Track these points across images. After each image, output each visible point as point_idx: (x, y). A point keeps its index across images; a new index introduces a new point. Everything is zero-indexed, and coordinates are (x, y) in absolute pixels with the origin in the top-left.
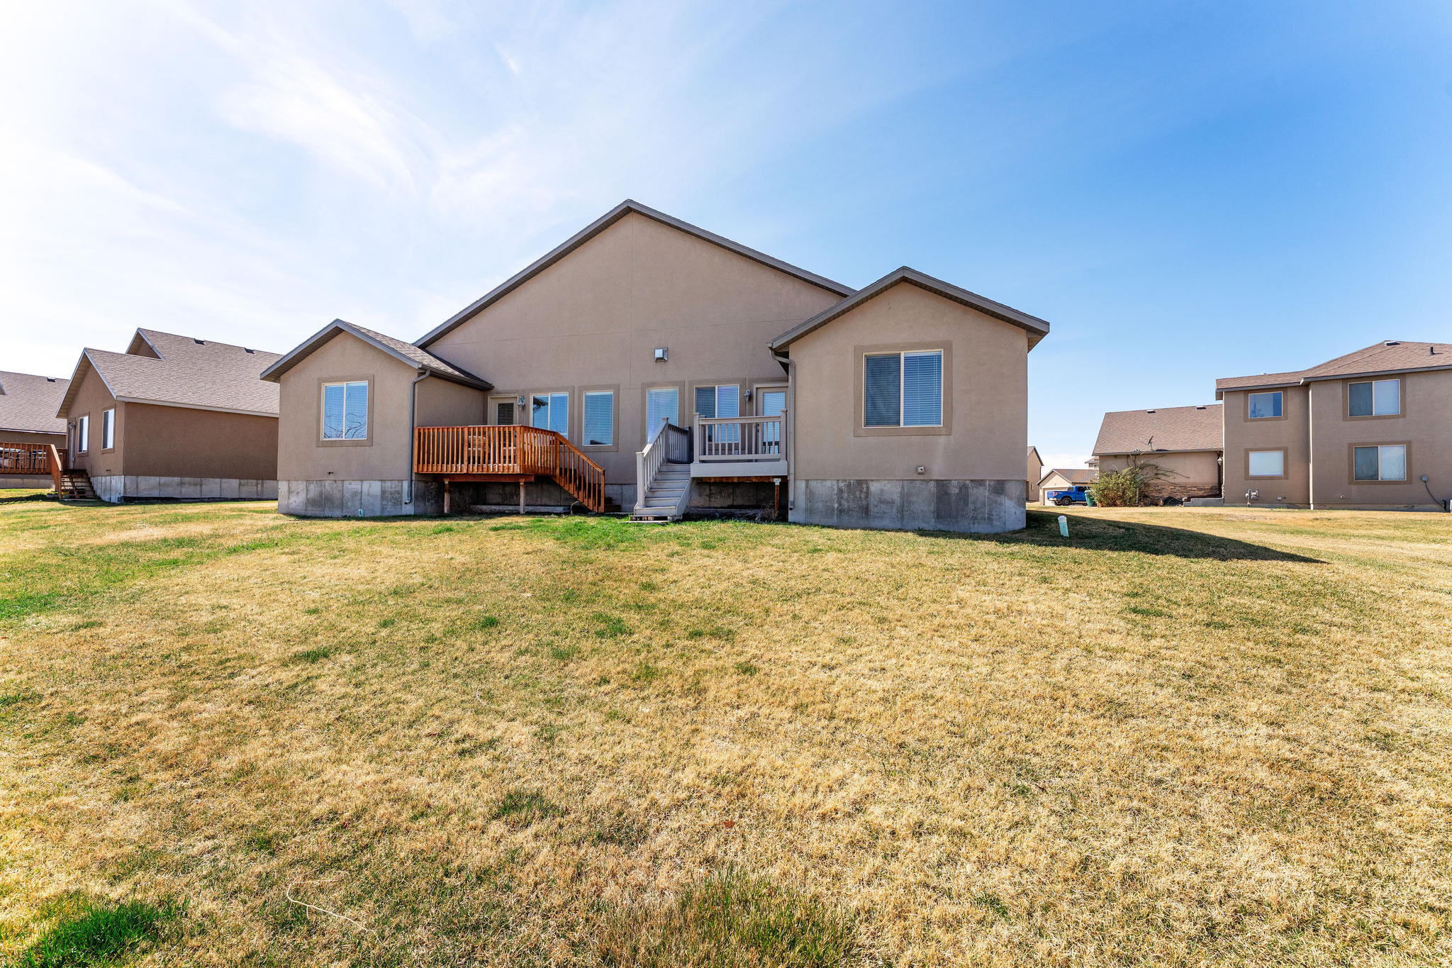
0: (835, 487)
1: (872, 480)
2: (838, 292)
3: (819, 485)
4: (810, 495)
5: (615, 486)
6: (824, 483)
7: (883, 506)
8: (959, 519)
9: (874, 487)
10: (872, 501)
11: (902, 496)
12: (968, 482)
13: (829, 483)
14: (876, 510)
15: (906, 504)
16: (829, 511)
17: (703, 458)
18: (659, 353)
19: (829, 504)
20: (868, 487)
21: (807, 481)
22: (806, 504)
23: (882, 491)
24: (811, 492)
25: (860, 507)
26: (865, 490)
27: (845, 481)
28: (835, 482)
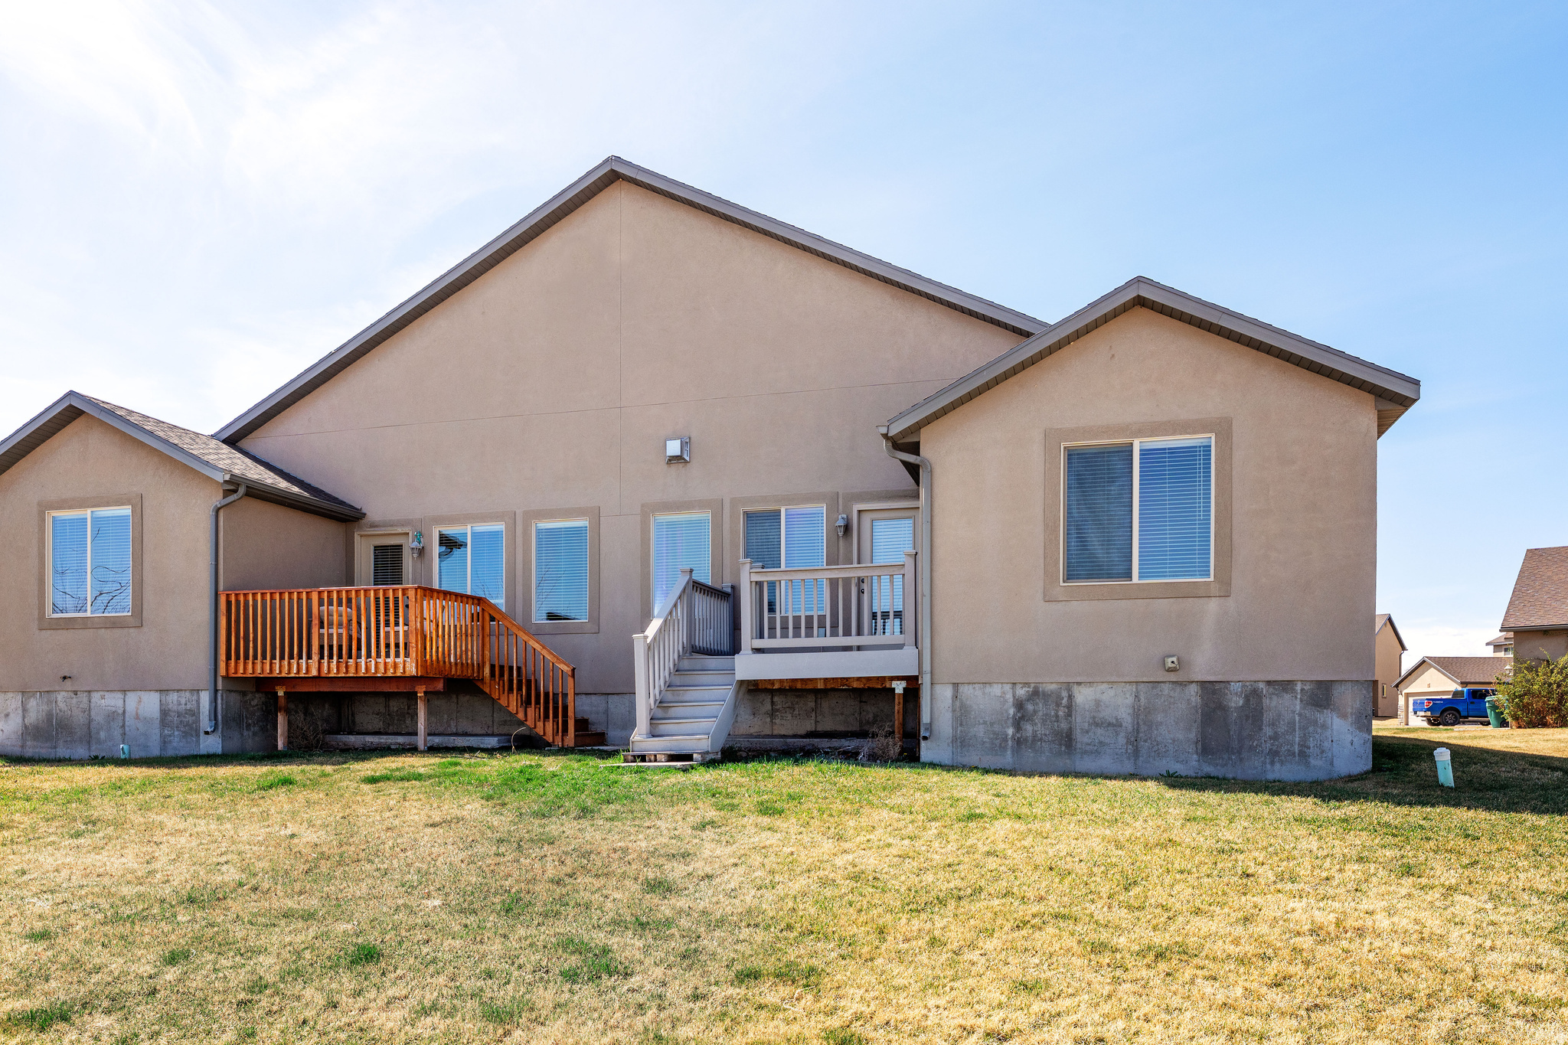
0: (1009, 697)
1: (1079, 684)
2: (1016, 329)
3: (979, 693)
4: (961, 713)
5: (594, 697)
6: (988, 689)
7: (1099, 731)
8: (1245, 755)
9: (1083, 696)
10: (1080, 721)
11: (1136, 712)
12: (1261, 685)
13: (996, 690)
14: (1086, 740)
15: (1143, 728)
16: (997, 742)
17: (759, 643)
18: (674, 448)
19: (997, 728)
20: (1070, 697)
21: (956, 685)
22: (955, 729)
23: (1098, 703)
24: (963, 706)
25: (1057, 734)
26: (1065, 701)
27: (1027, 684)
28: (1008, 687)
